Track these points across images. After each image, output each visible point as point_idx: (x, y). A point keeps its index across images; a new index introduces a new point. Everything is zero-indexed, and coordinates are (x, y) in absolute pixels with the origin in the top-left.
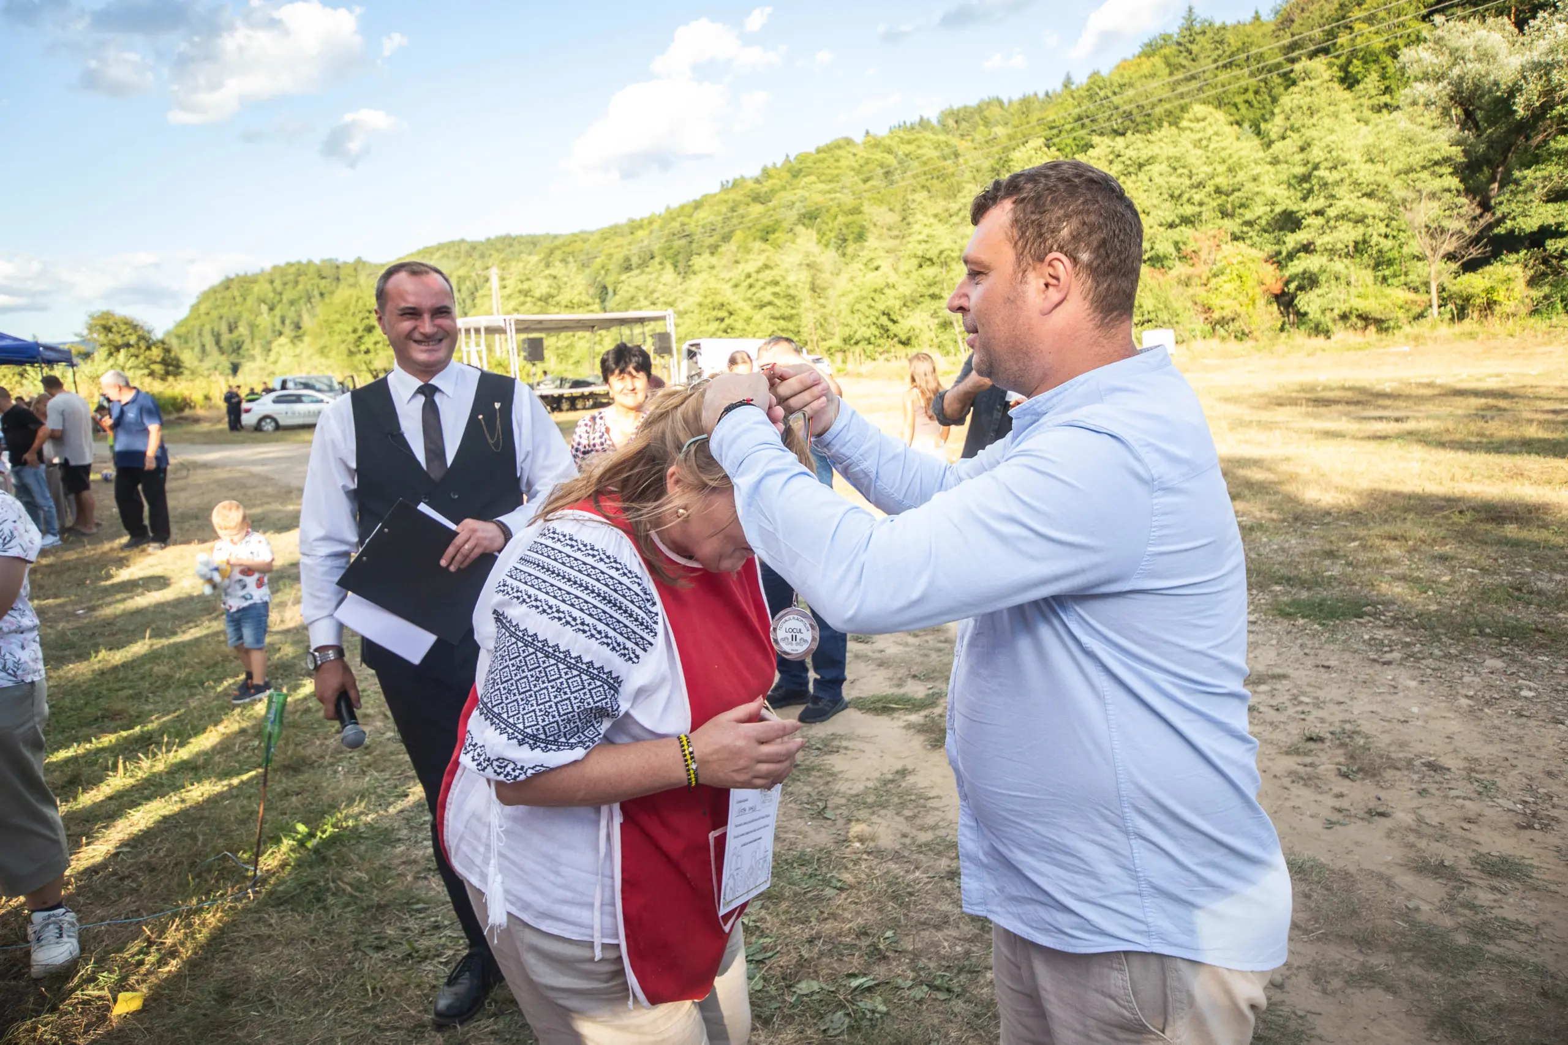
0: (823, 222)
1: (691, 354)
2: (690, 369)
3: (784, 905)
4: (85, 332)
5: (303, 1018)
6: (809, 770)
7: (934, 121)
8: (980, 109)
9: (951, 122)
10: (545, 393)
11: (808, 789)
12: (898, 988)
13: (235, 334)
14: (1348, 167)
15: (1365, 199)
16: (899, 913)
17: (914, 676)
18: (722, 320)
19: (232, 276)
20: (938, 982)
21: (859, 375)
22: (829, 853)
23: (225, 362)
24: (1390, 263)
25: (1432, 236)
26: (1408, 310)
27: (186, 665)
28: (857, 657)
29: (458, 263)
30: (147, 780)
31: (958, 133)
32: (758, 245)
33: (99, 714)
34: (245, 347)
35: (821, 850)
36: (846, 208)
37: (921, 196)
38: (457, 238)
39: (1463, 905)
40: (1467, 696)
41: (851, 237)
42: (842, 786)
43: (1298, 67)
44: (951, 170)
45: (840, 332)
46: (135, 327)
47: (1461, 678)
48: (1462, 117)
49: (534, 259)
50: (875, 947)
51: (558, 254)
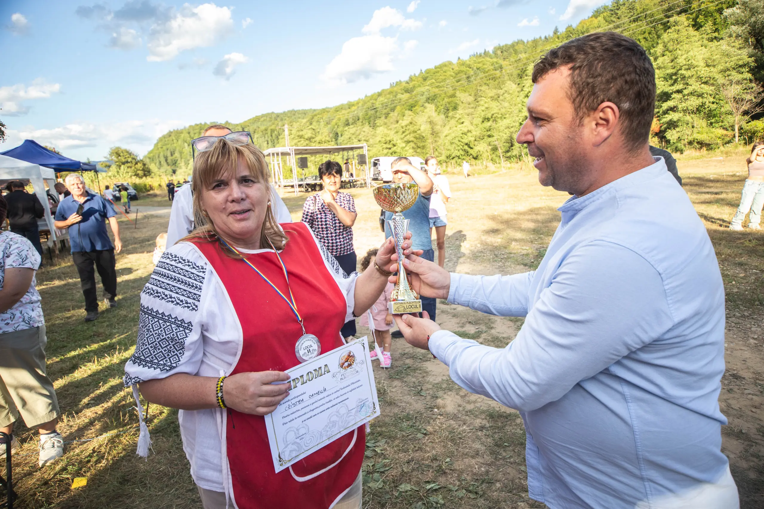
0: (438, 101)
1: (375, 164)
2: (374, 171)
3: (397, 442)
4: (108, 156)
5: (160, 493)
6: (415, 370)
7: (491, 52)
8: (513, 46)
9: (499, 52)
10: (308, 182)
11: (414, 380)
12: (450, 490)
13: (174, 156)
14: (696, 69)
15: (703, 85)
16: (453, 449)
17: (470, 322)
18: (390, 149)
19: (172, 130)
20: (471, 488)
21: (454, 173)
22: (422, 414)
23: (170, 169)
24: (715, 116)
25: (737, 103)
26: (723, 139)
27: (134, 311)
28: (443, 312)
29: (271, 123)
30: (107, 367)
31: (502, 58)
32: (408, 112)
33: (92, 334)
34: (178, 162)
35: (418, 412)
36: (449, 94)
37: (484, 88)
38: (270, 112)
39: (752, 455)
40: (753, 338)
41: (451, 108)
42: (430, 379)
43: (671, 20)
44: (498, 75)
45: (445, 153)
46: (130, 154)
47: (750, 328)
48: (755, 42)
49: (304, 121)
50: (440, 466)
51: (316, 118)
